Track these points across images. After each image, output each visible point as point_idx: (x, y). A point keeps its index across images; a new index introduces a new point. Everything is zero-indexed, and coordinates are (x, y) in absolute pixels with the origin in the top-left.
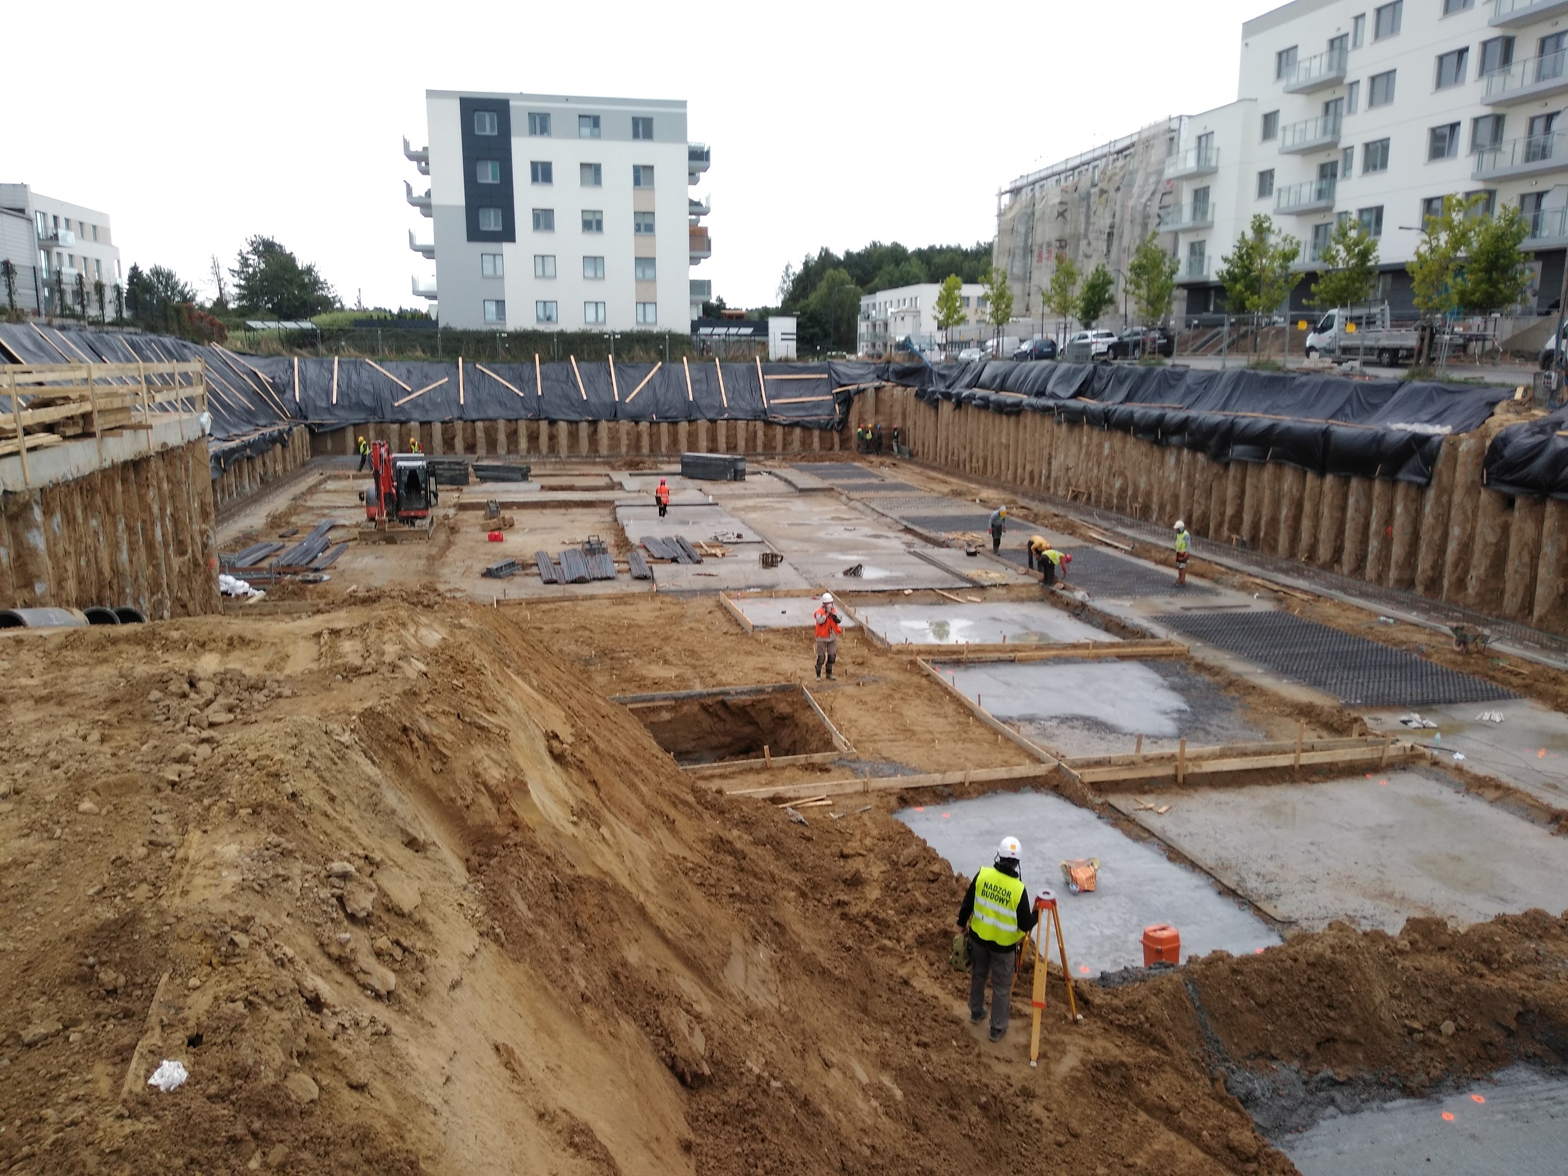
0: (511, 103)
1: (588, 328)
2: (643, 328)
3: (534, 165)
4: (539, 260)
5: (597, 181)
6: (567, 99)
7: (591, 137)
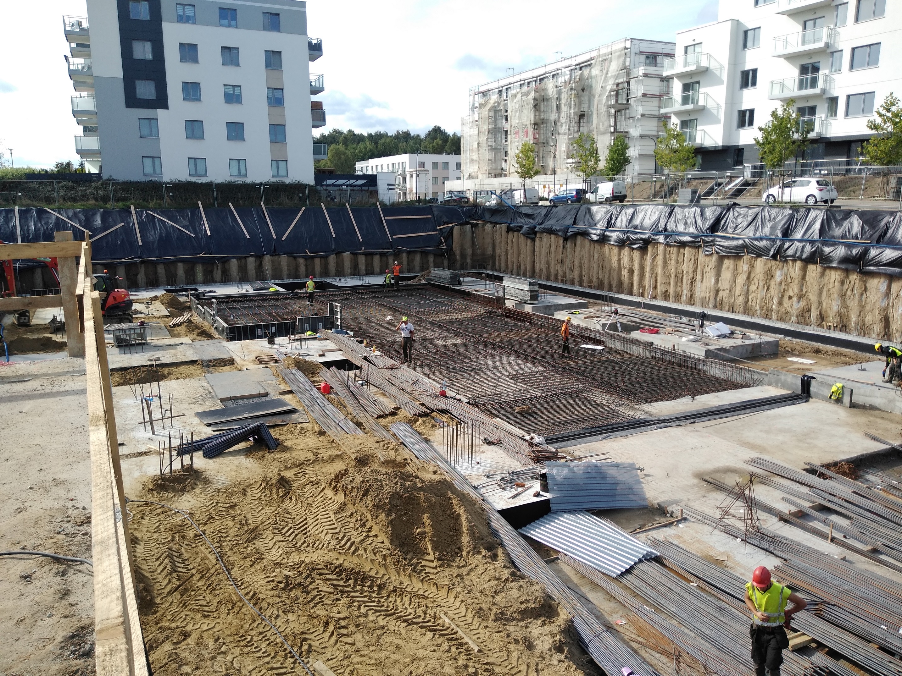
1: (233, 179)
2: (278, 180)
4: (190, 124)
5: (236, 64)
7: (229, 26)
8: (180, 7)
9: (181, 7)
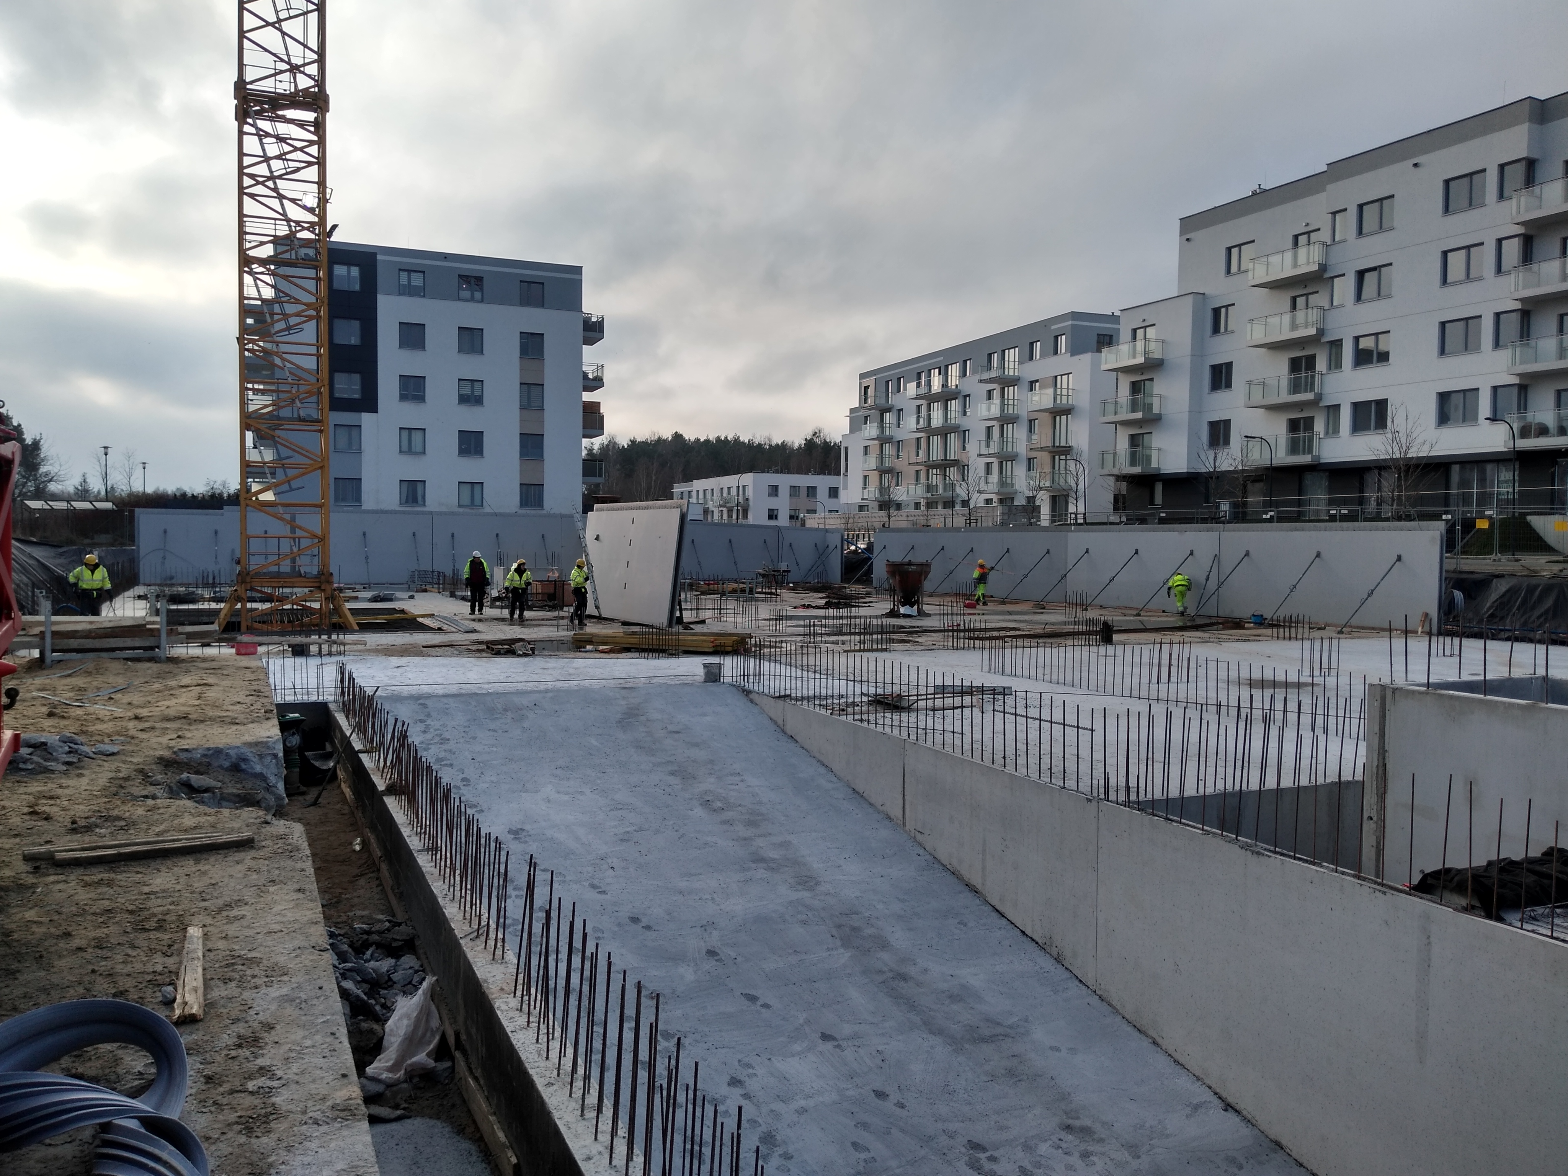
0: (378, 257)
3: (404, 326)
4: (406, 433)
7: (472, 299)
8: (404, 275)
9: (406, 273)
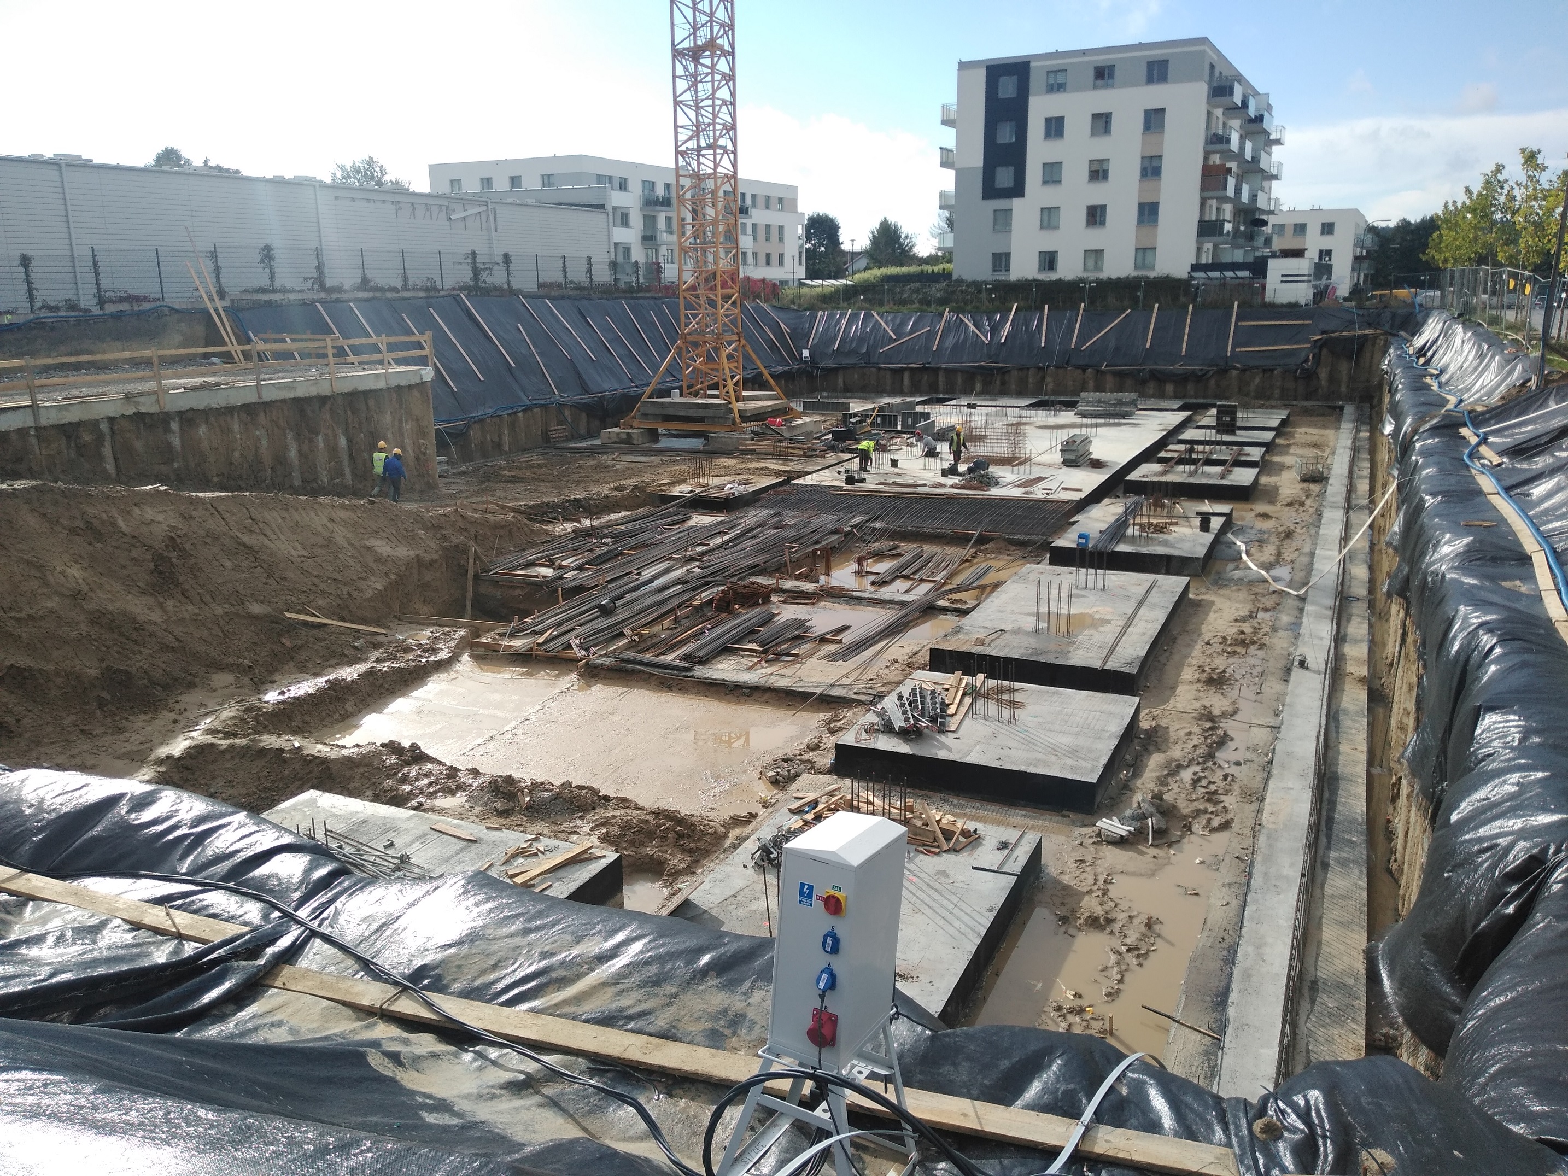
0: (1032, 64)
3: (1048, 121)
4: (1046, 212)
5: (1107, 130)
6: (1084, 52)
8: (1051, 76)
9: (1053, 74)
